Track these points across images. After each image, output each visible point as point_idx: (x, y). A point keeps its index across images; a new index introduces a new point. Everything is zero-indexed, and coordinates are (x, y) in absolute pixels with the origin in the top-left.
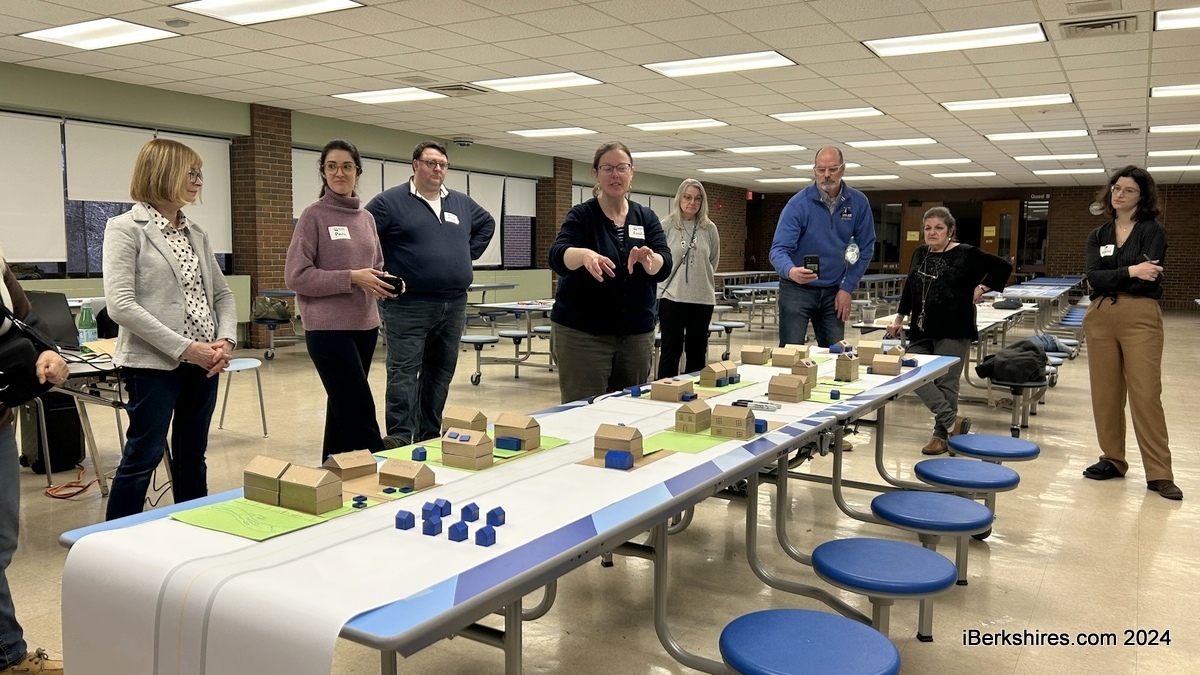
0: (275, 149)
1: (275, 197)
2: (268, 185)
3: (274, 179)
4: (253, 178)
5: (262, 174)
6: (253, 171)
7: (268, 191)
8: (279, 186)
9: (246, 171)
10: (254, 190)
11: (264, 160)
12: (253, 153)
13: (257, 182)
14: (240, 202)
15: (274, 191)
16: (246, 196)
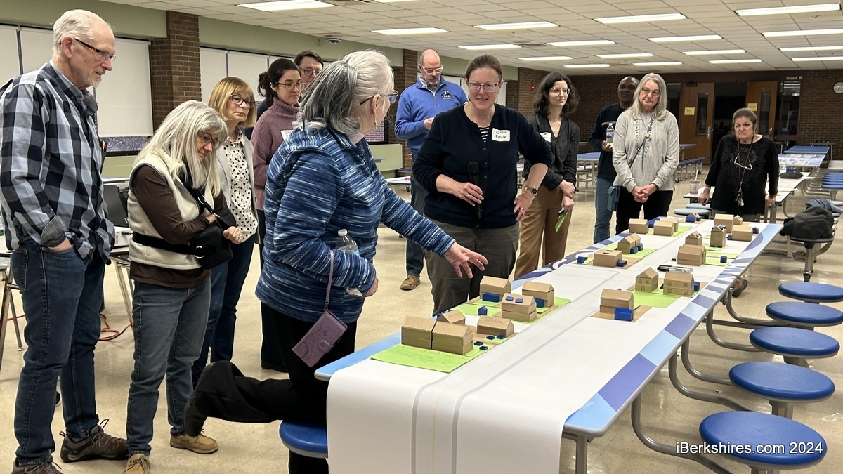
0: (186, 49)
1: (188, 89)
2: (182, 79)
3: (186, 74)
4: (170, 73)
5: (177, 70)
6: (171, 68)
7: (182, 84)
8: (191, 79)
9: (163, 68)
10: (171, 83)
11: (178, 58)
12: (170, 52)
13: (174, 76)
14: (159, 93)
15: (187, 84)
16: (164, 89)
